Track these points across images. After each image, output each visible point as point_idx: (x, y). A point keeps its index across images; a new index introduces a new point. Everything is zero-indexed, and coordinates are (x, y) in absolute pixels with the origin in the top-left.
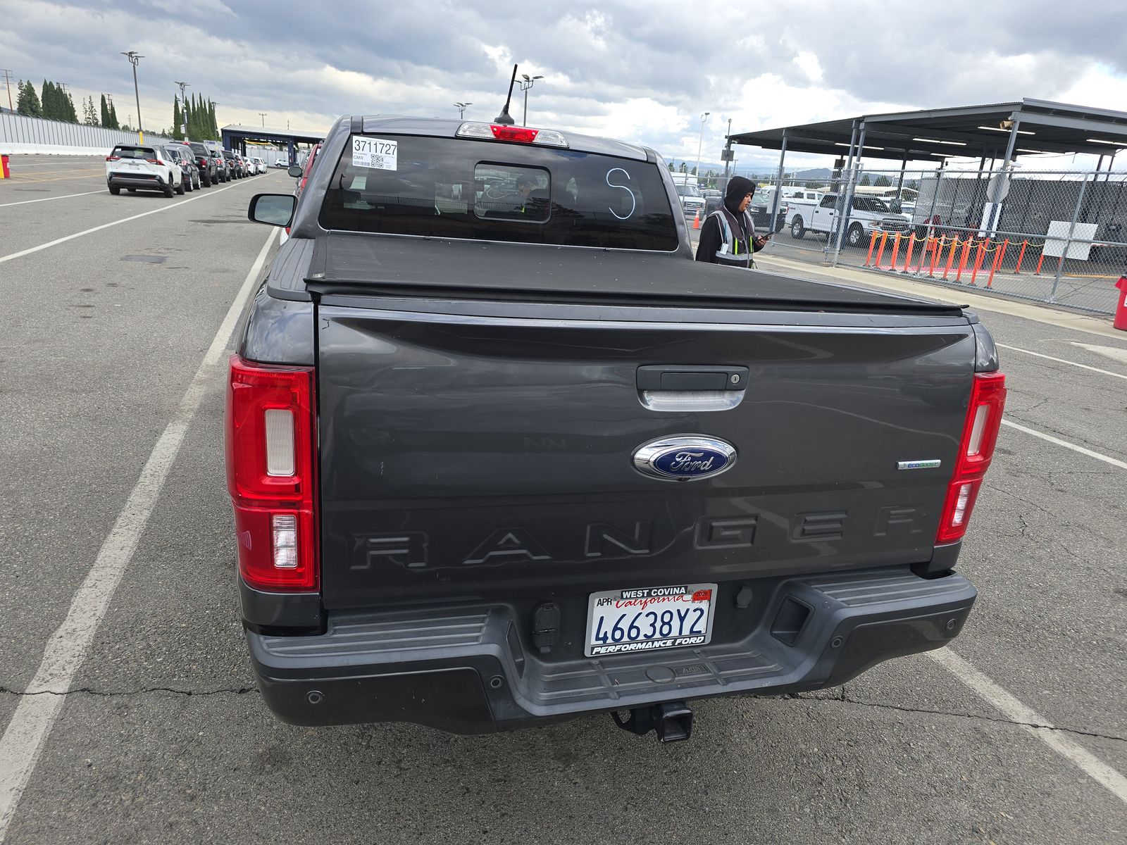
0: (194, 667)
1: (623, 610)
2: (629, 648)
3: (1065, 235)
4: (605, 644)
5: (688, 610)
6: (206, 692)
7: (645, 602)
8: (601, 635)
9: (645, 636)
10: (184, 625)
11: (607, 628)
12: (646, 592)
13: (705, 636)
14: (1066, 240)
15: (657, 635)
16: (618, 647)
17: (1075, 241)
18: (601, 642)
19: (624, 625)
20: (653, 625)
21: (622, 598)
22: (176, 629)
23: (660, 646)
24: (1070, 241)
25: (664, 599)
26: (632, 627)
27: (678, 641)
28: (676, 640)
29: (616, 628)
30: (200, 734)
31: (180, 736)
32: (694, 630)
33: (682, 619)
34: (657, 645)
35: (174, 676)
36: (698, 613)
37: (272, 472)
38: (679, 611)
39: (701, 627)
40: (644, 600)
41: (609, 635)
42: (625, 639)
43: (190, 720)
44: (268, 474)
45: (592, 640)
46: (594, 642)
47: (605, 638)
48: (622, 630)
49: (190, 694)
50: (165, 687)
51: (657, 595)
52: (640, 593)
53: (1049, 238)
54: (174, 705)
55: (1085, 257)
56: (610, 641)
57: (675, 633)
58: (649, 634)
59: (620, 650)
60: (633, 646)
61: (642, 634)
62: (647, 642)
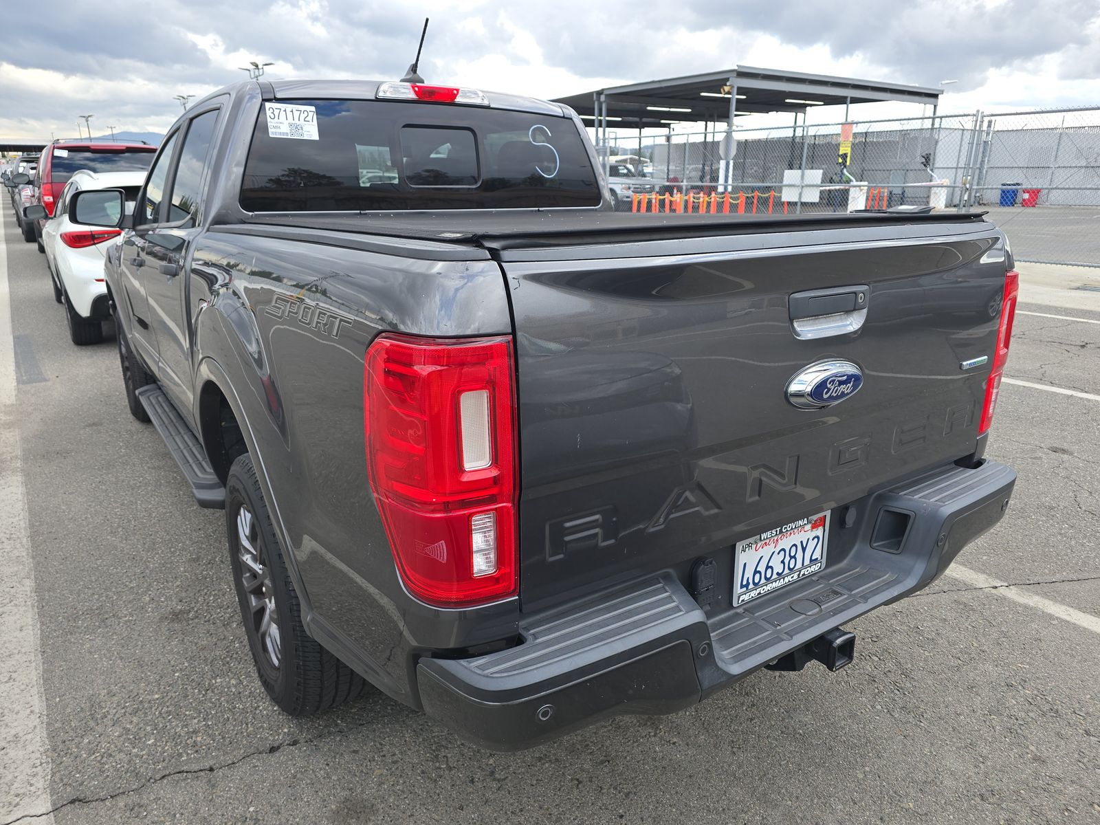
0: (199, 739)
1: (761, 552)
2: (767, 588)
3: (798, 182)
4: (748, 591)
5: (808, 539)
6: (230, 762)
7: (777, 540)
8: (745, 583)
9: (778, 574)
10: (157, 696)
11: (749, 574)
12: (778, 529)
13: (821, 562)
14: (799, 186)
15: (787, 571)
16: (758, 591)
17: (807, 186)
18: (745, 589)
19: (762, 568)
20: (783, 562)
21: (761, 540)
22: (149, 702)
23: (789, 581)
24: (803, 187)
25: (791, 534)
26: (768, 567)
27: (802, 573)
28: (800, 571)
29: (756, 572)
30: (252, 809)
31: (228, 818)
32: (813, 558)
33: (804, 549)
34: (787, 580)
35: (180, 755)
36: (816, 540)
37: (468, 465)
38: (802, 542)
39: (817, 555)
40: (776, 538)
41: (751, 581)
42: (763, 581)
43: (230, 798)
44: (467, 470)
45: (738, 590)
46: (740, 591)
47: (748, 583)
48: (760, 572)
49: (211, 770)
50: (178, 771)
51: (787, 530)
52: (774, 532)
53: (786, 186)
54: (200, 787)
55: (816, 200)
56: (751, 586)
57: (799, 565)
58: (780, 572)
59: (760, 593)
60: (769, 587)
61: (775, 572)
62: (780, 580)
